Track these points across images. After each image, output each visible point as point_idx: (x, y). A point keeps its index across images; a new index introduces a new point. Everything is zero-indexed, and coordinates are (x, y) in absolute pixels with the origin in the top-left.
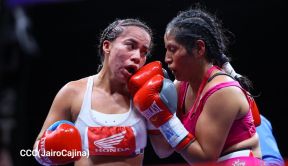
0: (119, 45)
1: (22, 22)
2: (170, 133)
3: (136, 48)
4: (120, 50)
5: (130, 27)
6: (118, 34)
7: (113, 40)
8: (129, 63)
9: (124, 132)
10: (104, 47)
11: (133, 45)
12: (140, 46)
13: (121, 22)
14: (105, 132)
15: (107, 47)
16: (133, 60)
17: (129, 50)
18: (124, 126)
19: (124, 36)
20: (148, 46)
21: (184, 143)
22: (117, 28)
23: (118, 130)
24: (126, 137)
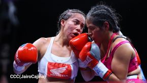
0: (70, 22)
1: (12, 9)
2: (99, 71)
3: (79, 24)
4: (70, 25)
5: (75, 14)
6: (69, 17)
7: (66, 19)
8: (75, 31)
9: (66, 67)
10: (62, 23)
11: (77, 22)
12: (81, 23)
13: (71, 10)
14: (56, 65)
15: (63, 23)
16: (77, 30)
17: (75, 25)
18: (67, 64)
19: (73, 18)
20: (84, 23)
21: (107, 75)
22: (69, 14)
23: (63, 65)
24: (67, 70)
